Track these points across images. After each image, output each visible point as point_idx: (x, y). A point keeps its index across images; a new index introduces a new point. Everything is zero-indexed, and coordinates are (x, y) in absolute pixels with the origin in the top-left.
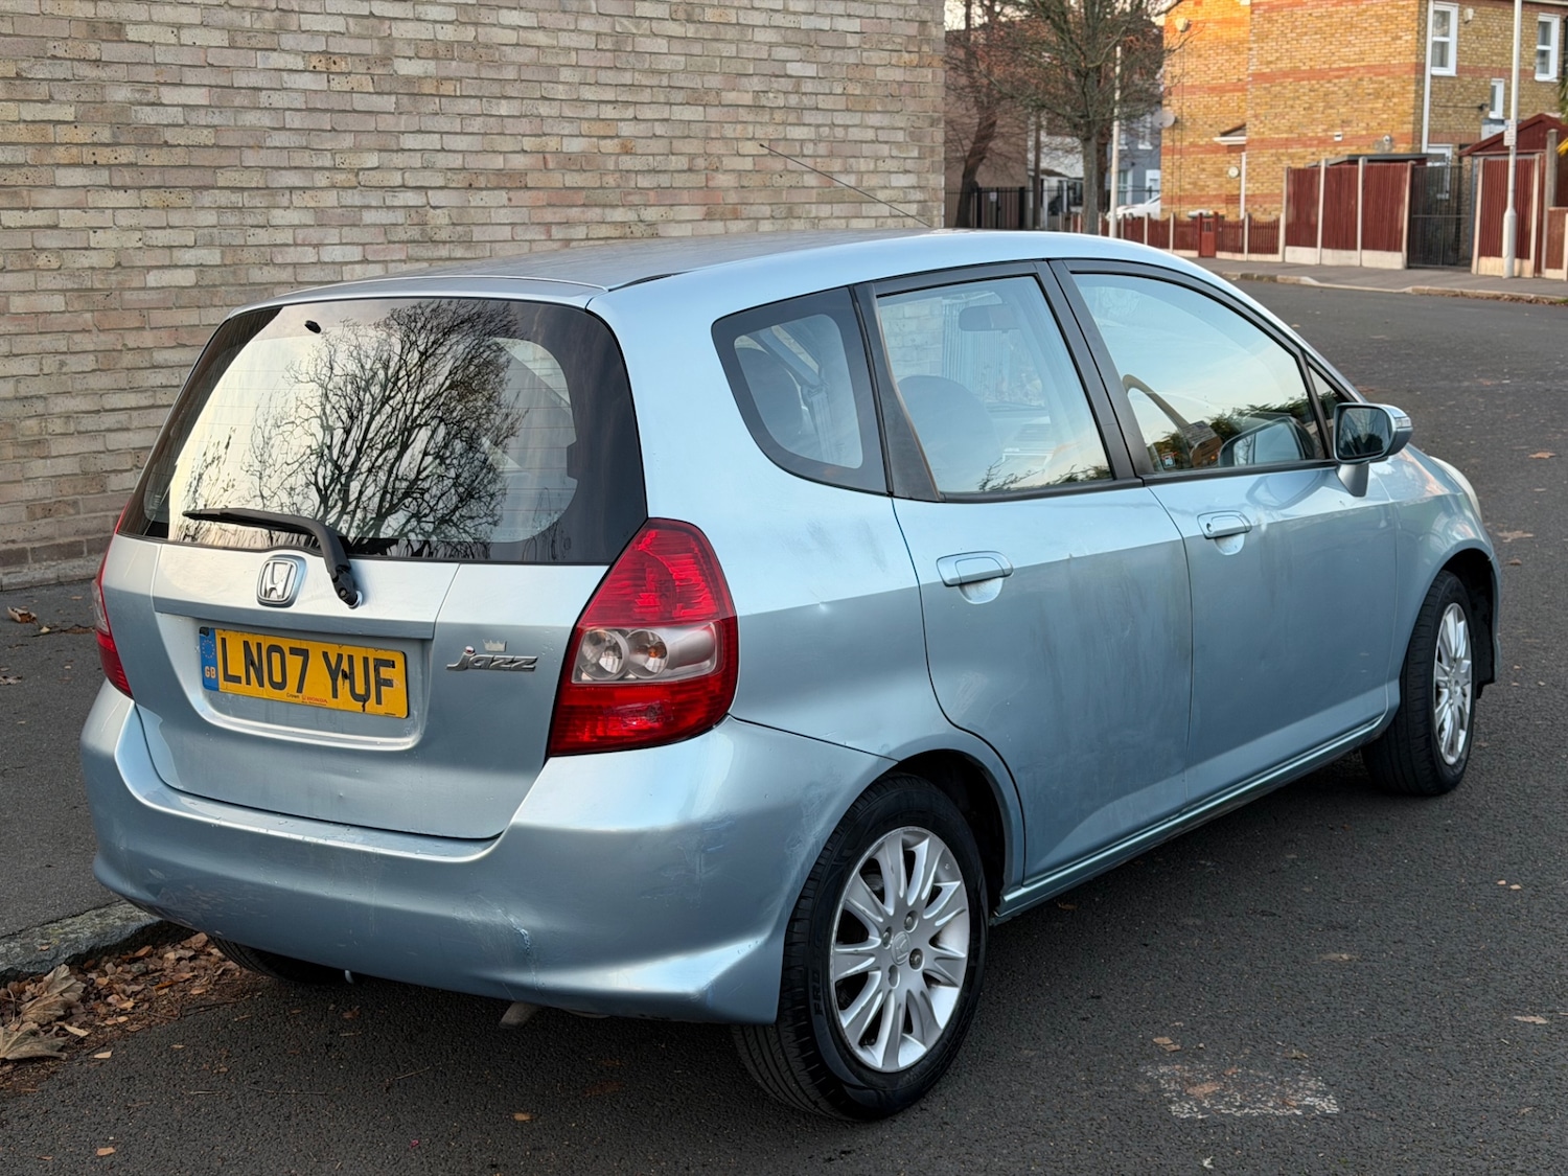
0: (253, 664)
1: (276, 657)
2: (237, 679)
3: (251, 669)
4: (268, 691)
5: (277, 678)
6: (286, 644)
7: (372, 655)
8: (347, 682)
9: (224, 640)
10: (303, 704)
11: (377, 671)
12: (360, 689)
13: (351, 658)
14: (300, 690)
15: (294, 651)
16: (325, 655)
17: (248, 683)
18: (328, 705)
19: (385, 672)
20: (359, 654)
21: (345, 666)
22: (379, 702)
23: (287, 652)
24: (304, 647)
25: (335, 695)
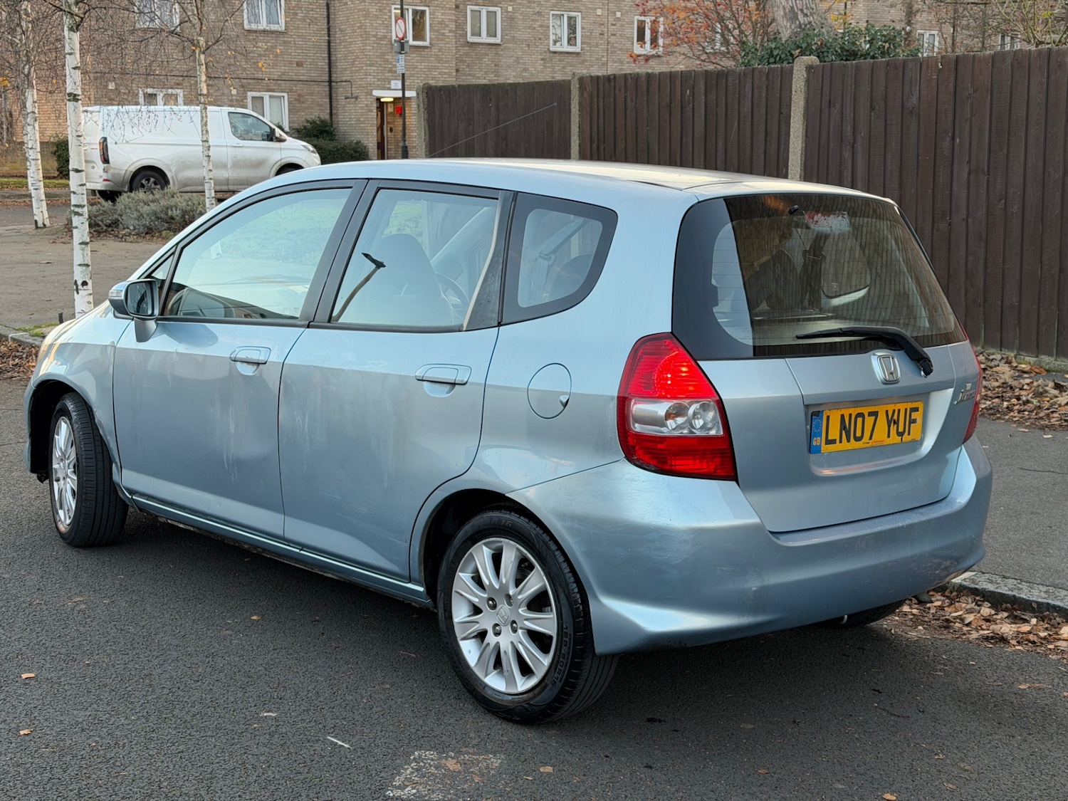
0: (845, 428)
1: (860, 420)
2: (833, 442)
3: (844, 432)
4: (854, 444)
5: (859, 434)
6: (865, 411)
7: (910, 406)
8: (896, 425)
9: (828, 417)
10: (872, 447)
11: (910, 415)
12: (901, 430)
13: (899, 410)
14: (871, 438)
15: (870, 414)
16: (887, 412)
17: (841, 442)
18: (884, 444)
19: (914, 415)
20: (902, 407)
21: (895, 417)
22: (909, 434)
23: (866, 415)
24: (877, 410)
25: (889, 436)
